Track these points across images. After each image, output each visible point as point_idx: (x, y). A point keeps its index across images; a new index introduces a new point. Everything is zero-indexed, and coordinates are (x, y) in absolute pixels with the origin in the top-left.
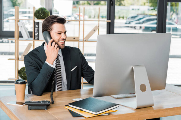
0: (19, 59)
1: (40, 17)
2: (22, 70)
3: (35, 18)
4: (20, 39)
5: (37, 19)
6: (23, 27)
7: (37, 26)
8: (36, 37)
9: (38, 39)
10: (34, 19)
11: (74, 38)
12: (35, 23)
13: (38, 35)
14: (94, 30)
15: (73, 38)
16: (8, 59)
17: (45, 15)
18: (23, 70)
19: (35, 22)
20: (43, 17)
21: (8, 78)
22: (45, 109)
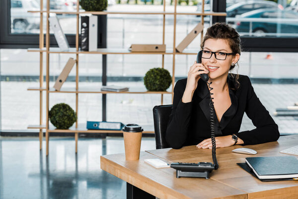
1: (91, 7)
2: (57, 109)
4: (51, 49)
5: (84, 11)
6: (57, 26)
7: (85, 24)
8: (84, 45)
9: (87, 50)
10: (79, 10)
11: (157, 48)
13: (87, 41)
14: (196, 32)
15: (155, 47)
16: (28, 90)
17: (101, 3)
18: (59, 110)
20: (97, 7)
22: (205, 178)
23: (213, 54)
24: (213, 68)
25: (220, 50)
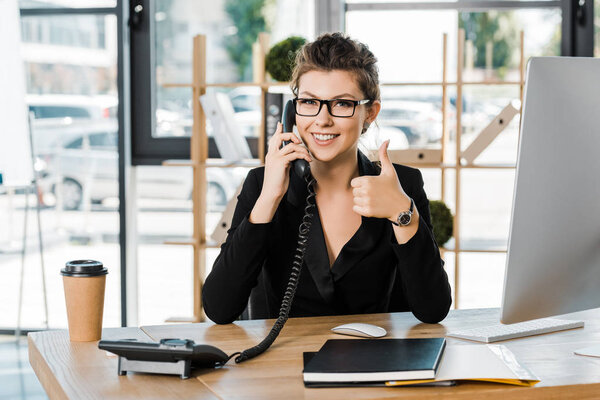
0: (208, 239)
3: (269, 77)
4: (210, 161)
6: (219, 113)
7: (275, 109)
10: (264, 80)
11: (421, 156)
12: (269, 98)
14: (501, 122)
15: (417, 154)
16: (167, 243)
19: (266, 94)
21: (167, 317)
22: (178, 376)
23: (325, 106)
24: (325, 138)
25: (341, 96)
